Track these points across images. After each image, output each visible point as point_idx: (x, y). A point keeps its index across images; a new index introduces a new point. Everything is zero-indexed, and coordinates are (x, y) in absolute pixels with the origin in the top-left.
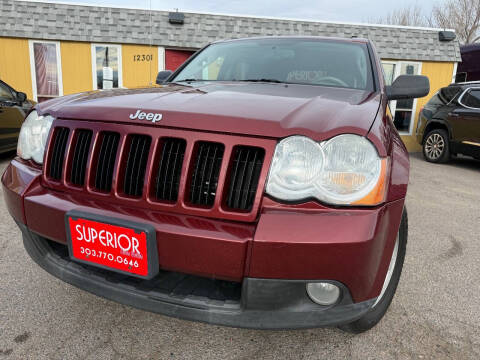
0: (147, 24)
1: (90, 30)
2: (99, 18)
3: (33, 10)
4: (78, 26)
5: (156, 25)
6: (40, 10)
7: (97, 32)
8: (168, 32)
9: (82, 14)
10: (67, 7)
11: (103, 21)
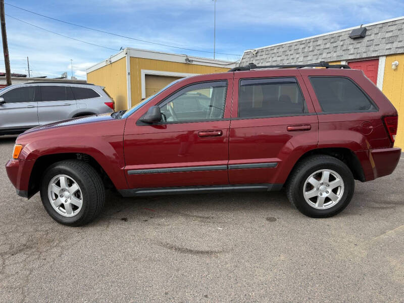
0: (335, 45)
1: (298, 58)
2: (305, 48)
3: (272, 52)
4: (292, 57)
5: (342, 43)
6: (275, 51)
7: (301, 59)
8: (351, 47)
9: (296, 48)
10: (288, 45)
11: (306, 50)
